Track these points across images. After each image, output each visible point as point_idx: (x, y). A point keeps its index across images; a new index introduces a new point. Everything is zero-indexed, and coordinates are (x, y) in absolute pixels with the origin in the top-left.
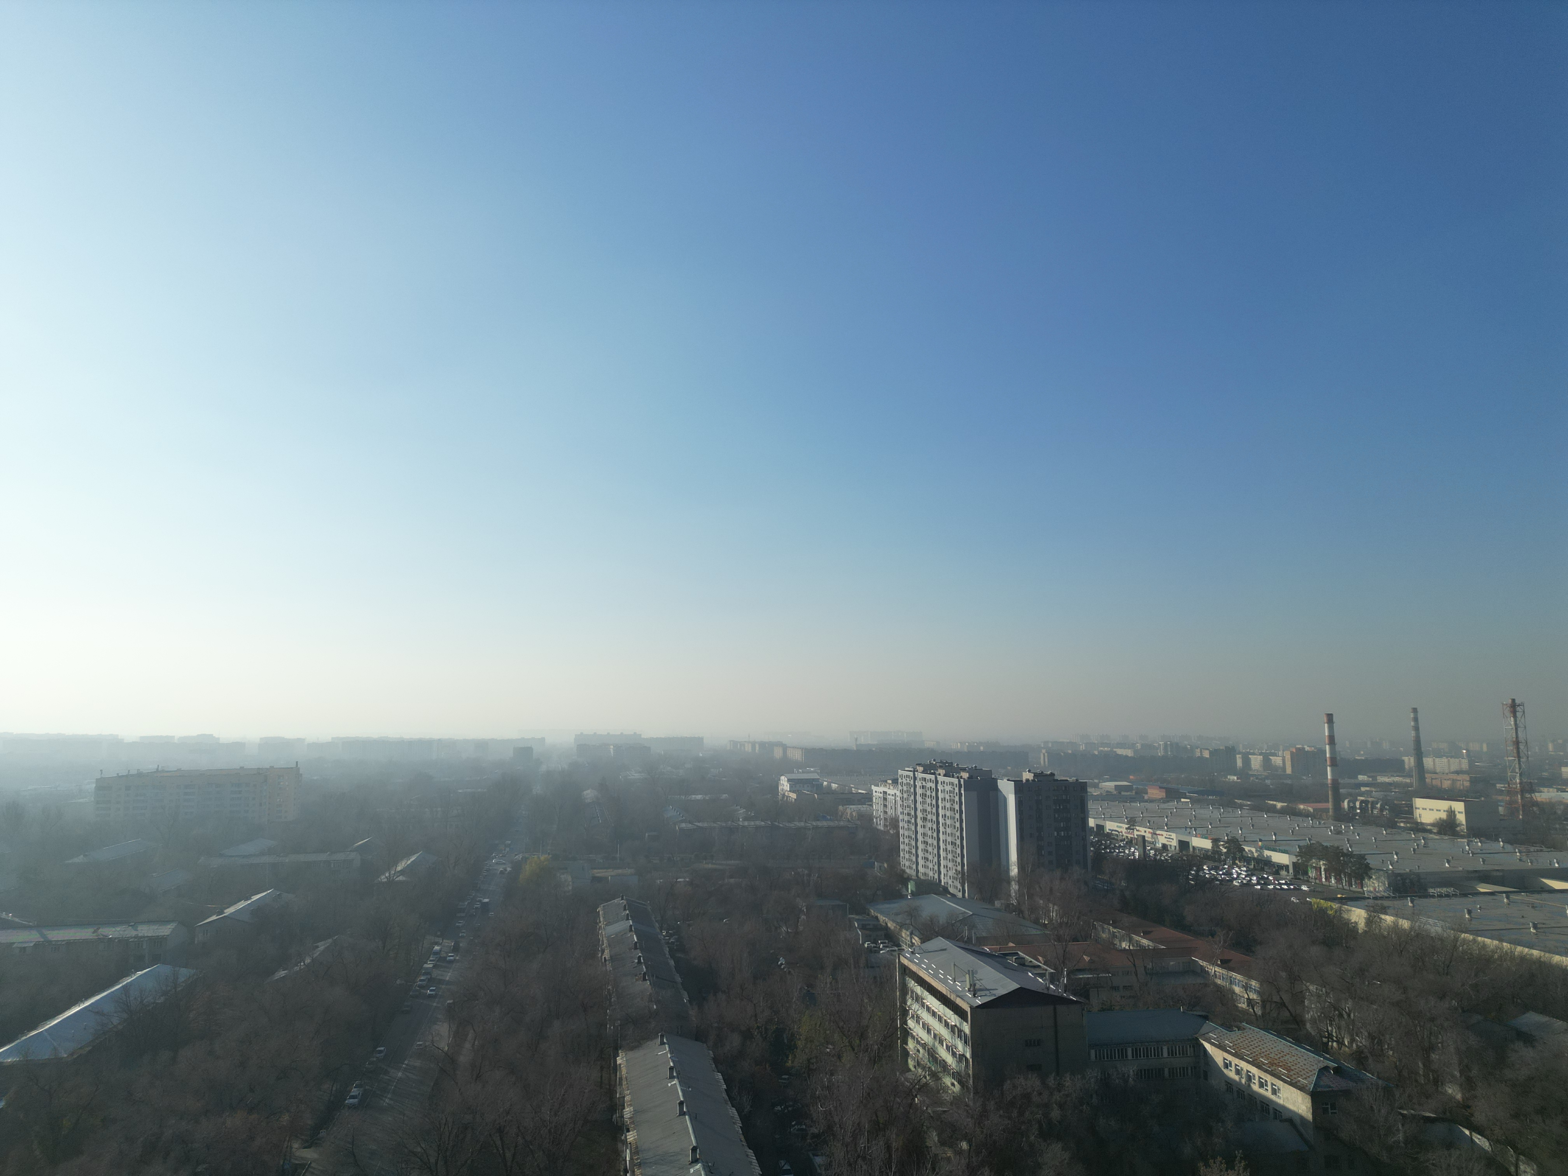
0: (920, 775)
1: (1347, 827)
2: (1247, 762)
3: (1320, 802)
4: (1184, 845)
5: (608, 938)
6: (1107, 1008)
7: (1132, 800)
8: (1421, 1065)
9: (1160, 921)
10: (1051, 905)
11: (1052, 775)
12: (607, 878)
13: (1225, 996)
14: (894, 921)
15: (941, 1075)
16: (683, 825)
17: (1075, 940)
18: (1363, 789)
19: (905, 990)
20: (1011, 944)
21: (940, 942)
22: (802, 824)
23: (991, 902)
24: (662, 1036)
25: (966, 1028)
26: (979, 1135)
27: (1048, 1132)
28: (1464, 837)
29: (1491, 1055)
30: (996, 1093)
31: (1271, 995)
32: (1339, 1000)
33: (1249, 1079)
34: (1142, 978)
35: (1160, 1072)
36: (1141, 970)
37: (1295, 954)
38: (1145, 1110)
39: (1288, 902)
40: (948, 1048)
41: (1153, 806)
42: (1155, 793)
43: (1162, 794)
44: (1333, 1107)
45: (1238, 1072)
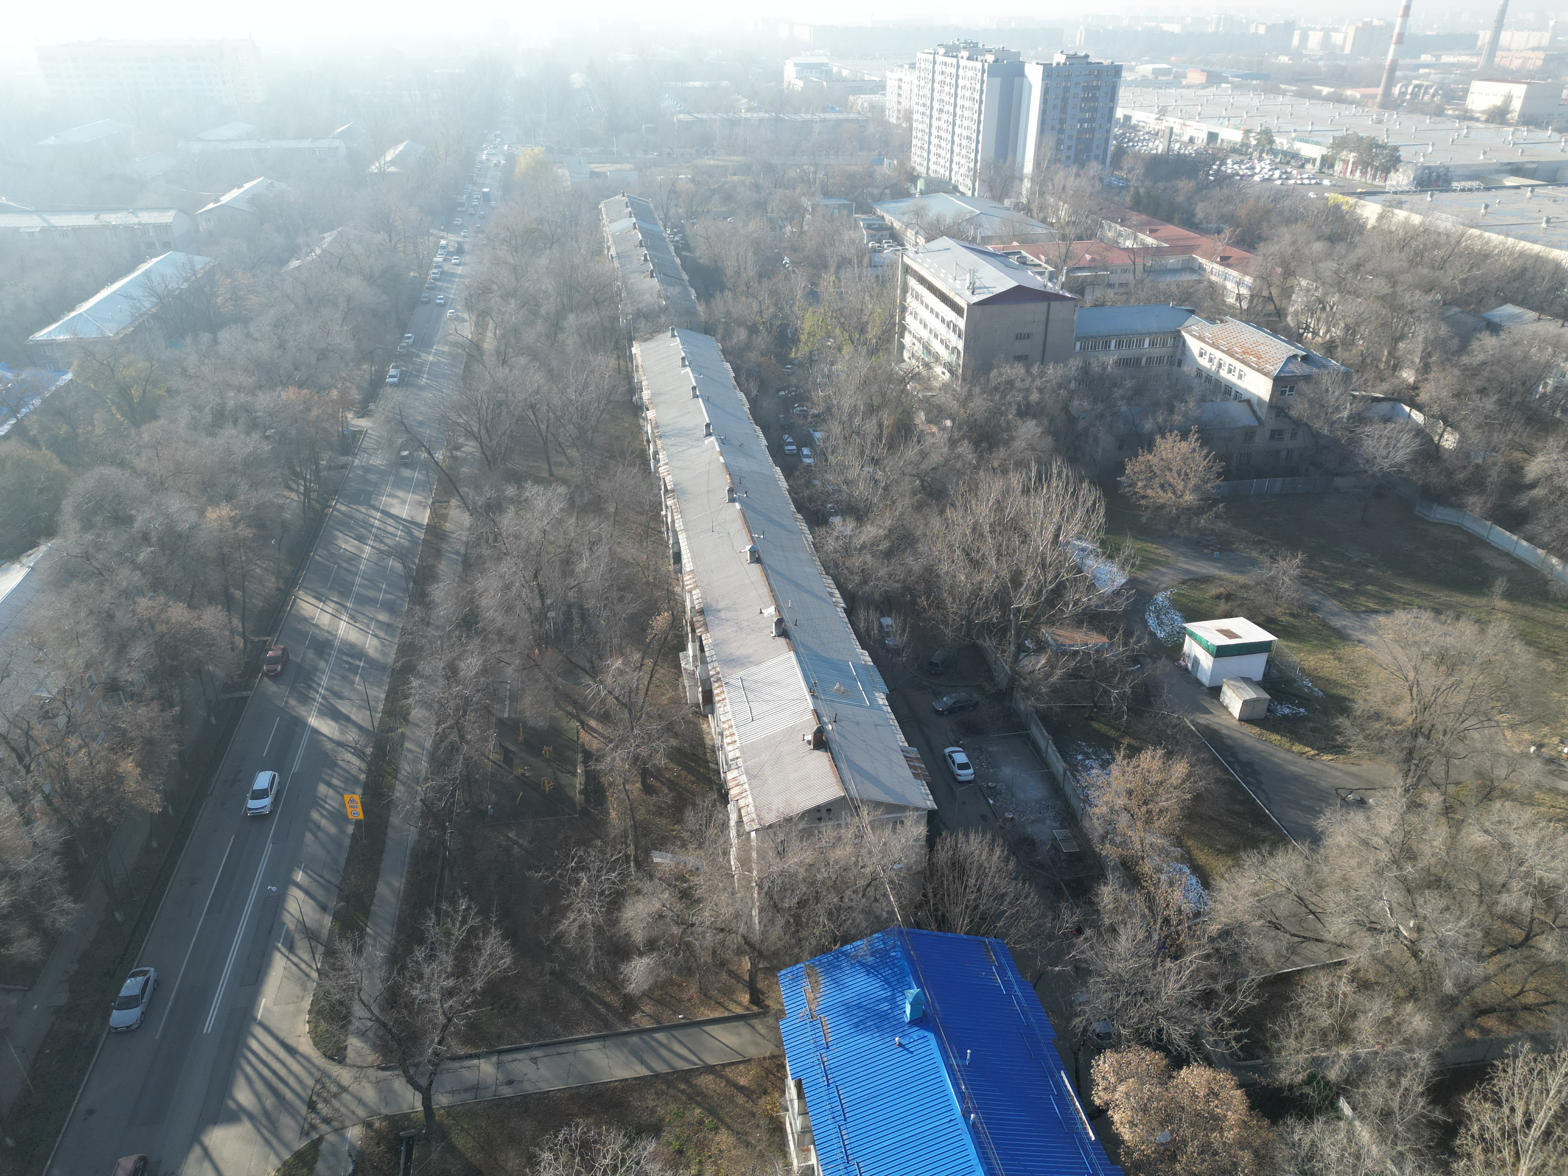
0: (940, 59)
1: (1391, 115)
2: (1304, 39)
3: (1370, 87)
4: (1212, 137)
5: (613, 235)
6: (1099, 304)
7: (1169, 85)
8: (1386, 353)
9: (1169, 219)
10: (1061, 203)
11: (1087, 56)
12: (605, 173)
13: (1215, 292)
14: (899, 220)
15: (933, 365)
16: (682, 116)
17: (1080, 238)
18: (1422, 71)
19: (905, 289)
20: (1015, 244)
21: (944, 242)
22: (809, 116)
23: (1000, 199)
24: (673, 330)
25: (961, 323)
26: (963, 415)
27: (1025, 412)
28: (1510, 125)
29: (1455, 343)
30: (982, 381)
31: (1261, 290)
32: (1326, 294)
33: (1220, 365)
34: (1139, 275)
35: (1138, 361)
36: (1139, 268)
37: (1297, 250)
38: (1117, 393)
39: (1304, 198)
40: (942, 341)
41: (1189, 93)
42: (1195, 77)
43: (1202, 79)
44: (1292, 390)
45: (1211, 360)
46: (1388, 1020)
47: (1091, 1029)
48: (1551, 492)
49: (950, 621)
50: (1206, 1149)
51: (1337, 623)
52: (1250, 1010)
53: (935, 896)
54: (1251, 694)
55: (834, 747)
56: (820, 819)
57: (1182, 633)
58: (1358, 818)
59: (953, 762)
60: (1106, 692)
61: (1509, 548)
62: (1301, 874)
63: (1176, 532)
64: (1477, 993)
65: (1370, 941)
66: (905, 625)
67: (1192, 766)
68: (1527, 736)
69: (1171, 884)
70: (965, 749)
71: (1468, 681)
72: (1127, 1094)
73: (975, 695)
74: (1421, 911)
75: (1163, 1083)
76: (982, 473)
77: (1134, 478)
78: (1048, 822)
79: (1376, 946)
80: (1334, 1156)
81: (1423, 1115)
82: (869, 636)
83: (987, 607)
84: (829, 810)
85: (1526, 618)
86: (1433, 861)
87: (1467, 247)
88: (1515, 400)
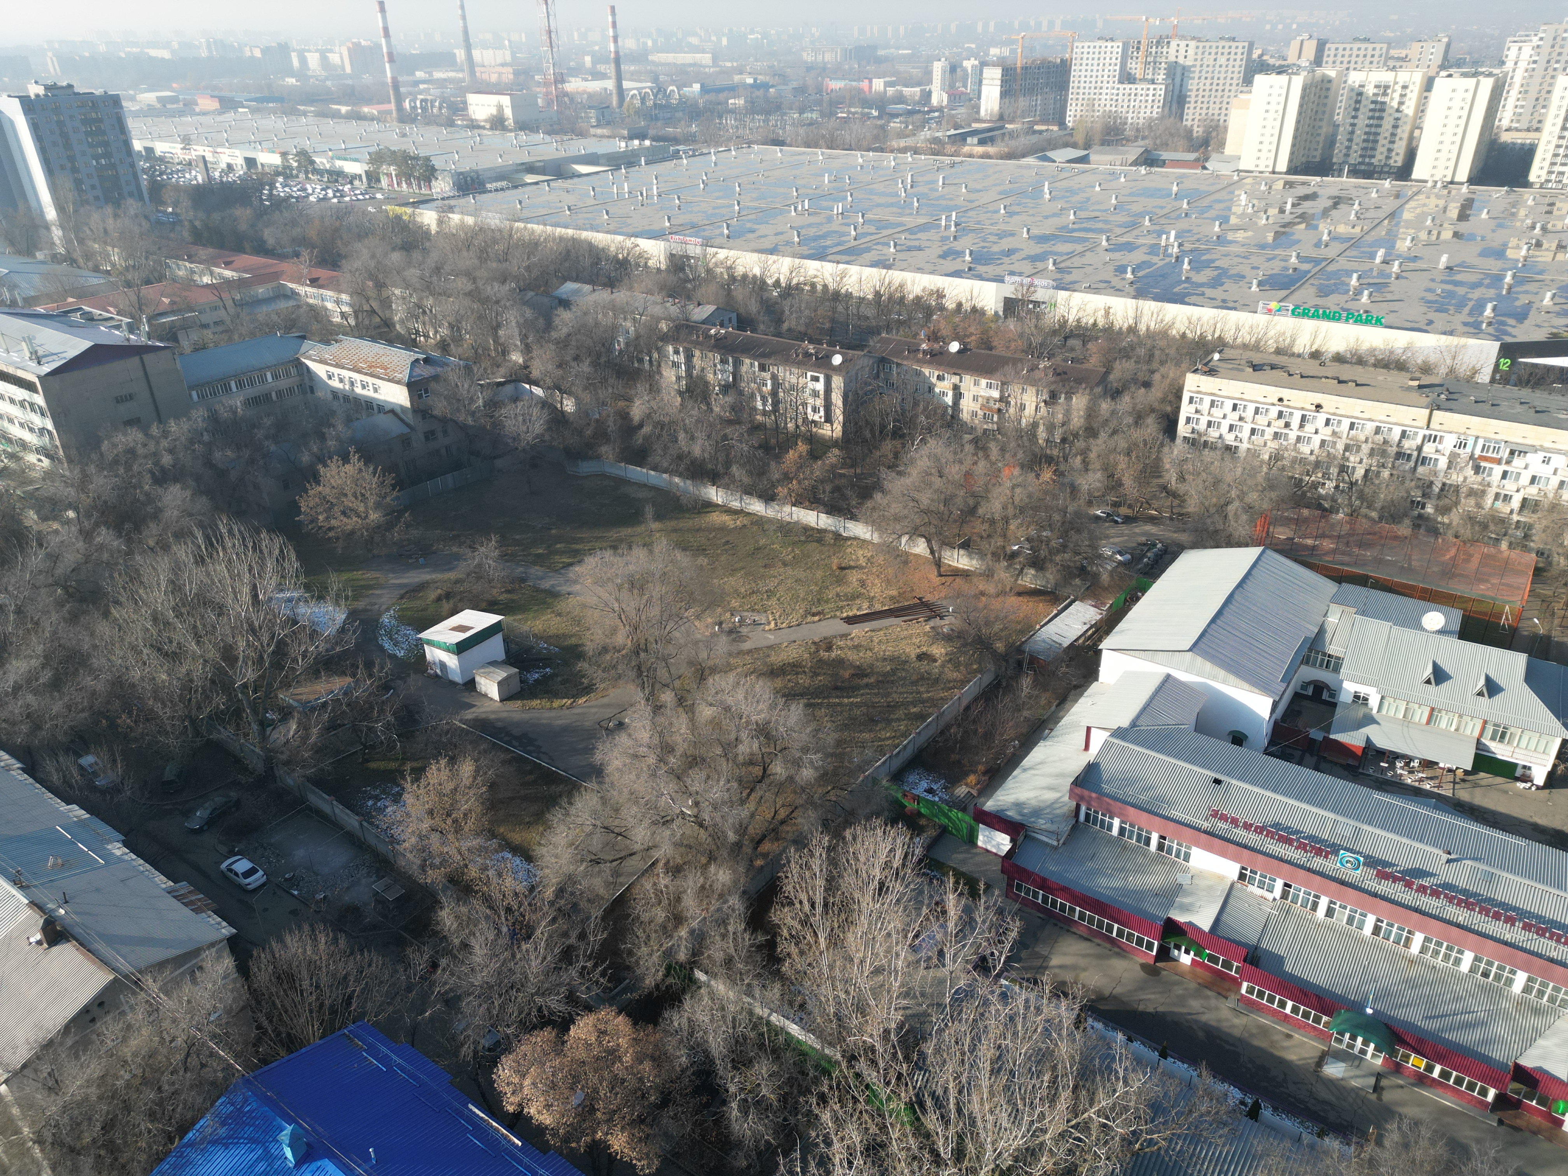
1: (411, 129)
2: (303, 61)
3: (383, 103)
4: (250, 162)
6: (200, 348)
7: (181, 113)
8: (491, 342)
9: (240, 249)
10: (109, 248)
11: (71, 86)
13: (317, 314)
15: (21, 454)
17: (148, 282)
18: (422, 86)
20: (70, 300)
23: (28, 253)
25: (39, 399)
26: (86, 501)
27: (162, 478)
28: (511, 131)
29: (541, 322)
30: (94, 456)
31: (361, 305)
32: (421, 299)
33: (352, 384)
34: (232, 310)
35: (267, 397)
36: (228, 304)
37: (379, 263)
38: (260, 434)
39: (365, 213)
40: (22, 425)
41: (208, 120)
42: (207, 103)
43: (215, 105)
44: (426, 391)
45: (341, 380)
46: (703, 887)
47: (480, 1048)
48: (655, 427)
49: (169, 729)
50: (616, 1082)
51: (546, 584)
52: (604, 944)
53: (271, 1021)
54: (501, 674)
55: (77, 931)
56: (93, 1020)
57: (420, 644)
58: (622, 739)
59: (236, 874)
60: (370, 729)
61: (643, 480)
62: (599, 807)
63: (375, 552)
64: (751, 830)
65: (668, 832)
66: (113, 755)
67: (476, 761)
68: (710, 620)
69: (500, 875)
70: (243, 853)
71: (656, 594)
72: (534, 1084)
73: (232, 794)
74: (693, 789)
75: (559, 1053)
76: (138, 558)
77: (313, 513)
78: (364, 881)
79: (673, 835)
80: (707, 1019)
81: (751, 946)
82: (71, 786)
83: (207, 697)
84: (101, 1004)
85: (675, 530)
86: (685, 746)
87: (519, 239)
88: (603, 360)
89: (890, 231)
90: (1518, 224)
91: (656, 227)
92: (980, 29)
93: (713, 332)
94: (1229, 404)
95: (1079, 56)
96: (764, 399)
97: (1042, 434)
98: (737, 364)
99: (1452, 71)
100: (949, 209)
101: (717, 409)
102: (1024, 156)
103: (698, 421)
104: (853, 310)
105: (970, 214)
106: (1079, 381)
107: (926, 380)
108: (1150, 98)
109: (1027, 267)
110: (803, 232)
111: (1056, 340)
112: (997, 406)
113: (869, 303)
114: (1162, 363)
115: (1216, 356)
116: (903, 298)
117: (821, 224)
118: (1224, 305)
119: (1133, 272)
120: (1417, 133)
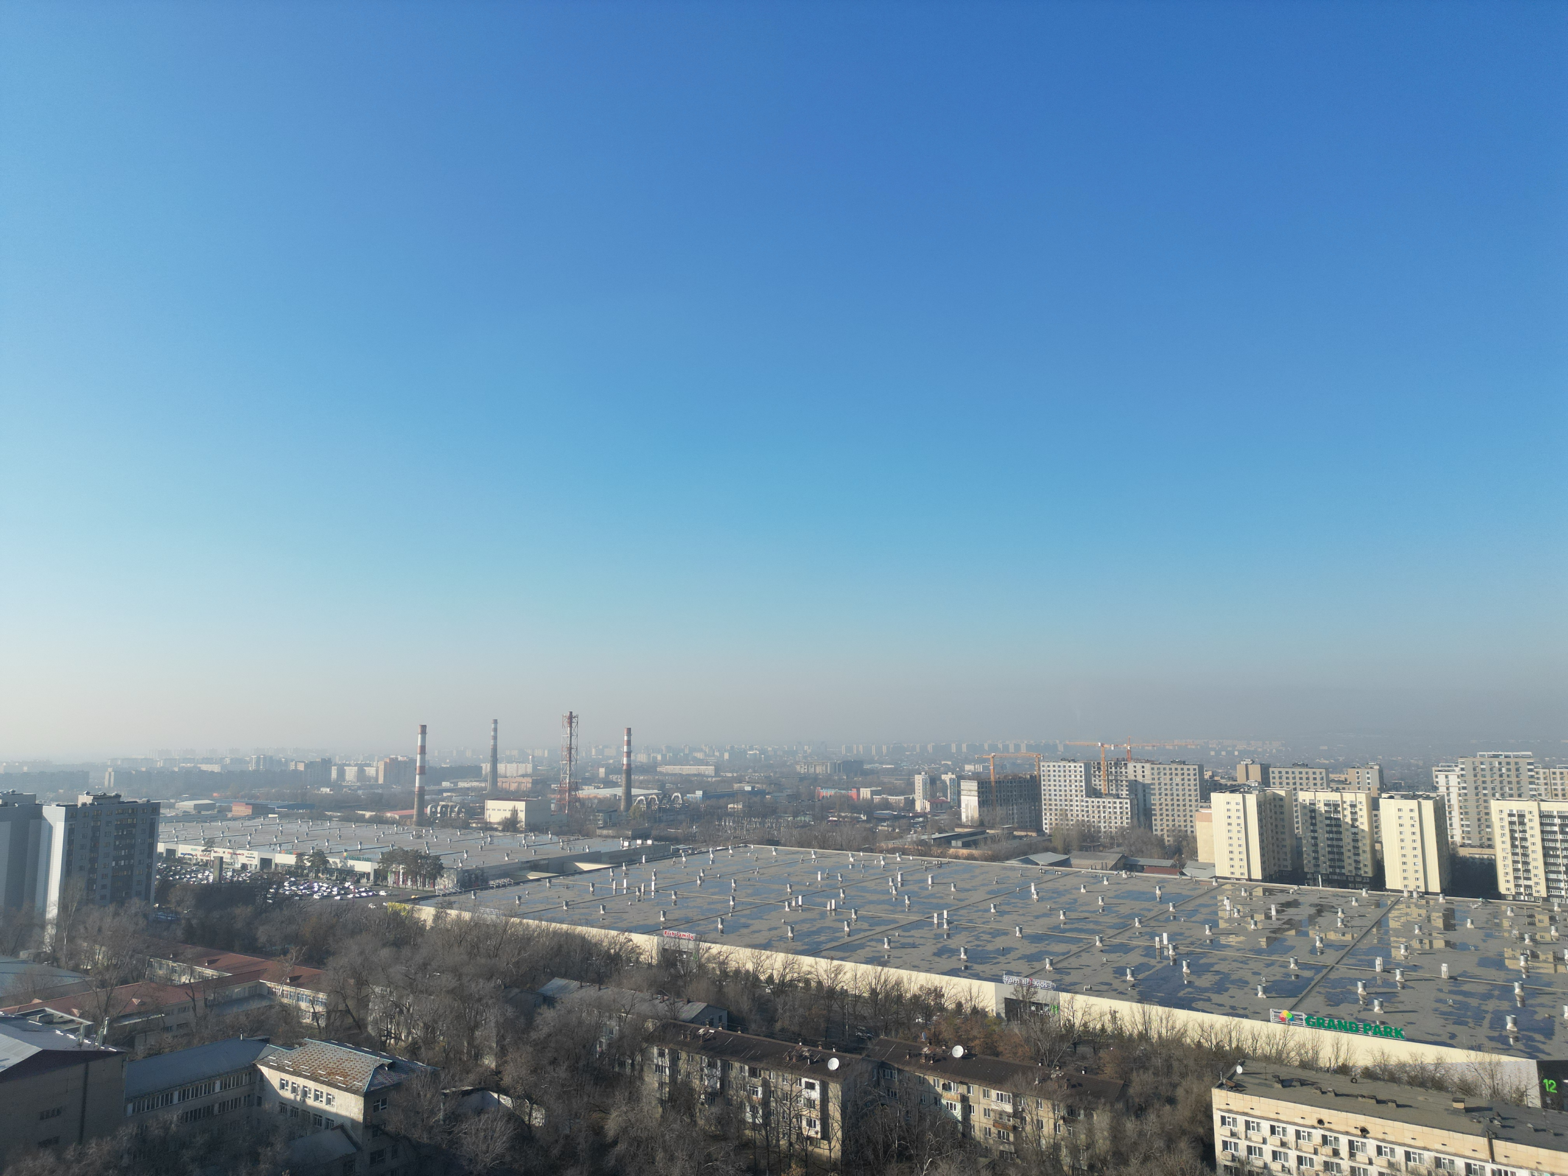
1: (428, 831)
2: (341, 773)
3: (405, 809)
4: (266, 863)
6: (154, 1053)
7: (213, 819)
8: (465, 1044)
9: (229, 947)
10: (97, 947)
11: (118, 796)
13: (289, 1014)
17: (124, 981)
18: (445, 795)
20: (36, 1001)
23: (14, 953)
28: (521, 832)
29: (522, 1022)
31: (336, 1005)
32: (400, 997)
33: (305, 1094)
34: (201, 1012)
35: (208, 1111)
36: (200, 1004)
37: (366, 959)
38: (186, 1155)
39: (365, 909)
41: (238, 824)
42: (240, 810)
43: (247, 811)
44: (384, 1103)
45: (294, 1090)
48: (630, 1145)
87: (512, 934)
88: (581, 1064)
89: (883, 928)
90: (1506, 934)
91: (651, 922)
92: (954, 750)
93: (701, 1031)
94: (1265, 1126)
95: (1046, 773)
96: (754, 1110)
97: (1066, 1160)
98: (726, 1068)
99: (1392, 793)
100: (940, 908)
101: (701, 1122)
102: (1008, 859)
103: (679, 1137)
104: (848, 1009)
105: (962, 912)
106: (1097, 1095)
107: (931, 1089)
108: (1118, 810)
109: (1023, 966)
110: (797, 927)
111: (1065, 1046)
112: (1011, 1122)
113: (865, 1001)
114: (1183, 1076)
115: (1240, 1070)
116: (900, 997)
117: (815, 920)
118: (1233, 1012)
119: (1133, 975)
120: (1378, 846)
